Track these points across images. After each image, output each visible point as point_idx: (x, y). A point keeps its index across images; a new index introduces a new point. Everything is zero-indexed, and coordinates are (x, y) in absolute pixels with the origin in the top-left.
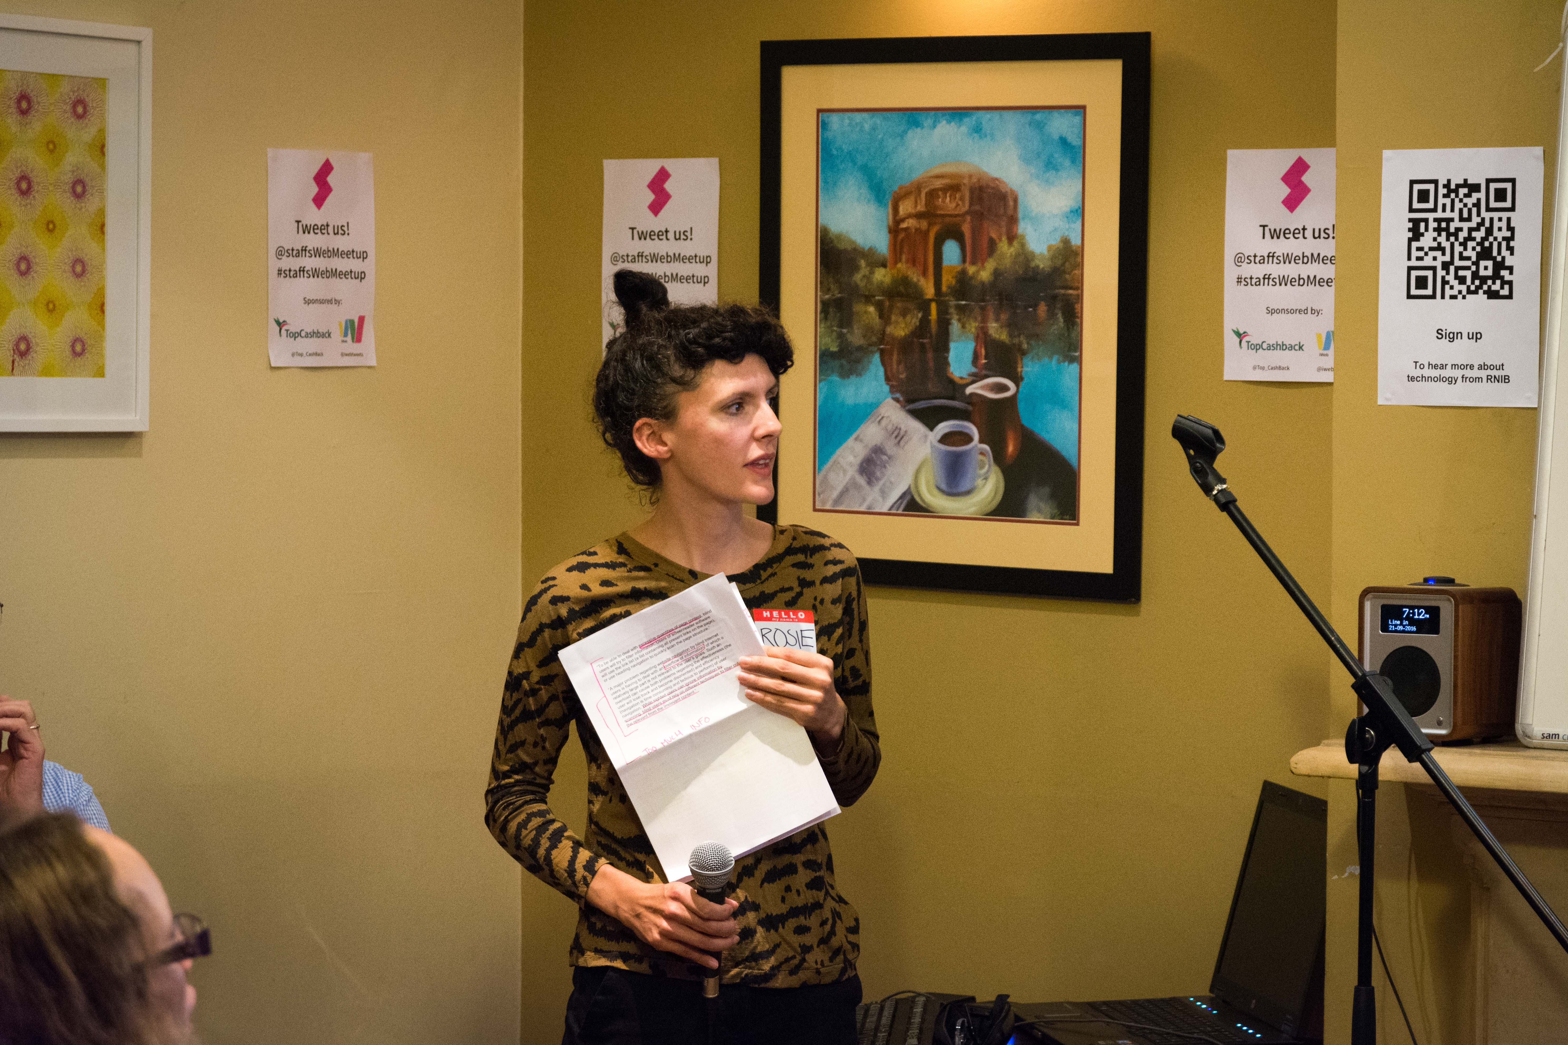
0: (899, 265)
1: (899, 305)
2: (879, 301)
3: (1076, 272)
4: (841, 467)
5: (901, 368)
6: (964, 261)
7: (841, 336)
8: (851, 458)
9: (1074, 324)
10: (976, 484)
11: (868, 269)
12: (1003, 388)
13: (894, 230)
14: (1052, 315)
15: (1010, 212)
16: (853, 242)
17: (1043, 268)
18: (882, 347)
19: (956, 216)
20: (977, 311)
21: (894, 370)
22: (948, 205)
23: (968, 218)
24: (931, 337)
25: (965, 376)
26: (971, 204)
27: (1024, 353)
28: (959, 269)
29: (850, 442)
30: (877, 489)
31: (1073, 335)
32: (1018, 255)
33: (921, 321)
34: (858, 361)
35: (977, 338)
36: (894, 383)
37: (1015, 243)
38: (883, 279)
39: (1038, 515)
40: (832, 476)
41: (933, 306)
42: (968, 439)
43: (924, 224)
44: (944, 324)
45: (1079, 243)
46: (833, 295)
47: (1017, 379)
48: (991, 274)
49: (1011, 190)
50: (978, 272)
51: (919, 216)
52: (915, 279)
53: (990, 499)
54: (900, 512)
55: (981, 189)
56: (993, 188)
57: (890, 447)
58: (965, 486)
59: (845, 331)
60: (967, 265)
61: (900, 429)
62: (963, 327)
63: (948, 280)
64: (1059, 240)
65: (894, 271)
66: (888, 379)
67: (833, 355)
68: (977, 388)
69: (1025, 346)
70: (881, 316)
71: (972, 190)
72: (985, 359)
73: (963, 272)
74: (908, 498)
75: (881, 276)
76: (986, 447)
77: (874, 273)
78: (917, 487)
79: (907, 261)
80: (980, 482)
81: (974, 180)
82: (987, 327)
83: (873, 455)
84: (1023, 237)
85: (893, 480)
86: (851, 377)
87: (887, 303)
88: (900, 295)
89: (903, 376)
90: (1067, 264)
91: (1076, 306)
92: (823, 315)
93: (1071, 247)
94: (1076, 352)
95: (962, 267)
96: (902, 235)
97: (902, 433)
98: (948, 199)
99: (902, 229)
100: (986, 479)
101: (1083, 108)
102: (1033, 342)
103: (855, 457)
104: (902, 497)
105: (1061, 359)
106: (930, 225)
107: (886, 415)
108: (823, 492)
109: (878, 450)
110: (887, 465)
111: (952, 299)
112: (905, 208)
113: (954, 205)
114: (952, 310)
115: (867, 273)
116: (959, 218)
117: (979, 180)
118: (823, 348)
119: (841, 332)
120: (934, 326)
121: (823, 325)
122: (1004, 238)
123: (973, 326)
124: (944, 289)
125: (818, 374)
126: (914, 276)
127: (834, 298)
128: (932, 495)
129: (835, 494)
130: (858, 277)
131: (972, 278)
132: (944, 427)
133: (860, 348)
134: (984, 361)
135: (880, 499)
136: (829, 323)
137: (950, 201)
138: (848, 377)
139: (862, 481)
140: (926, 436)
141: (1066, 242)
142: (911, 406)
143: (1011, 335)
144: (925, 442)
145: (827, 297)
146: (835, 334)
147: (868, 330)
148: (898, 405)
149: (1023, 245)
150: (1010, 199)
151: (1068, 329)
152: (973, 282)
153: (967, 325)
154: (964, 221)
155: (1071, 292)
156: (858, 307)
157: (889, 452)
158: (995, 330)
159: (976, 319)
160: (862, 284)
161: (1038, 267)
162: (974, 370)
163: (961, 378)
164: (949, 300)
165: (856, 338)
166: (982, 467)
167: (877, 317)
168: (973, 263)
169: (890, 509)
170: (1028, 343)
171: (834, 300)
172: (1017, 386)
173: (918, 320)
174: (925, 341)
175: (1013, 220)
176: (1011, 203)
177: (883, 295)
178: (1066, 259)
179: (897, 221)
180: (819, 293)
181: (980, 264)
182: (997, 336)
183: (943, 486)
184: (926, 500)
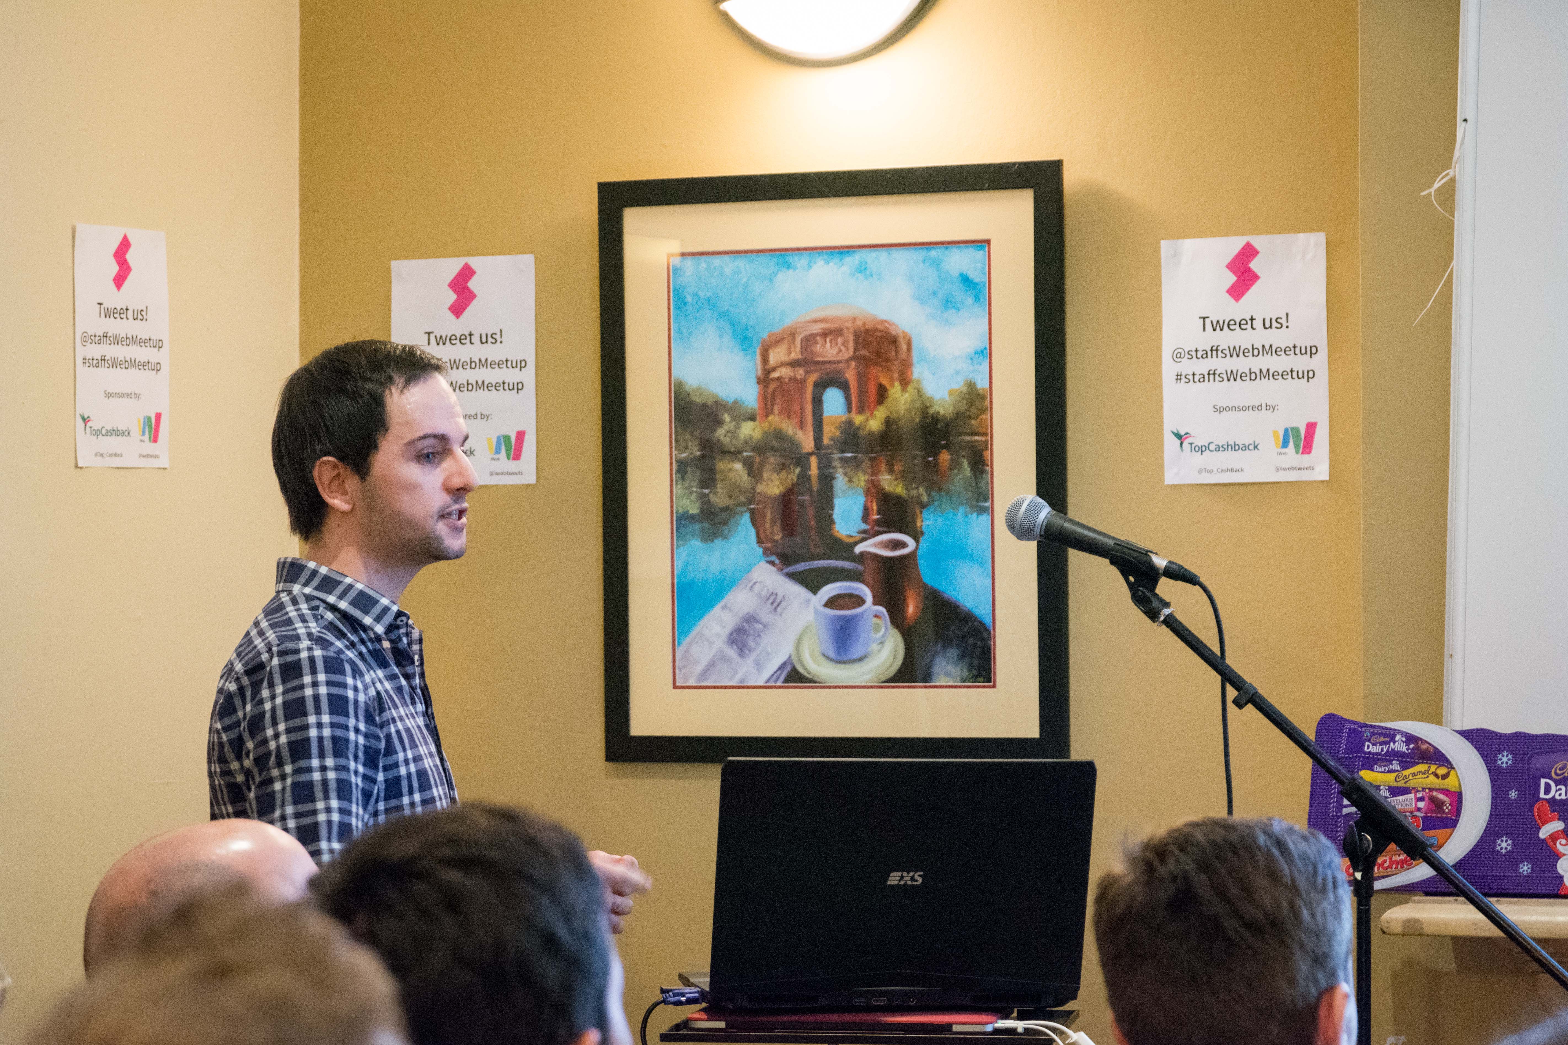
0: (771, 418)
1: (772, 460)
2: (747, 457)
3: (984, 417)
4: (707, 639)
5: (777, 528)
6: (849, 410)
7: (703, 497)
8: (717, 629)
9: (983, 472)
10: (870, 649)
11: (734, 422)
12: (902, 545)
13: (764, 380)
14: (955, 464)
15: (903, 355)
16: (716, 396)
17: (945, 414)
18: (752, 506)
19: (839, 362)
20: (866, 464)
21: (768, 531)
22: (829, 351)
23: (853, 364)
24: (811, 493)
25: (855, 534)
26: (856, 350)
27: (924, 506)
28: (844, 419)
29: (717, 611)
30: (750, 659)
31: (983, 484)
32: (913, 401)
33: (799, 476)
34: (724, 523)
35: (867, 492)
36: (769, 545)
37: (910, 388)
38: (753, 435)
39: (946, 679)
40: (695, 650)
41: (814, 461)
42: (860, 601)
43: (800, 373)
44: (827, 480)
45: (987, 386)
46: (691, 454)
47: (916, 535)
48: (882, 424)
49: (903, 332)
50: (867, 420)
51: (794, 364)
52: (791, 432)
53: (888, 664)
54: (779, 684)
55: (868, 332)
56: (881, 331)
57: (765, 615)
58: (856, 652)
59: (706, 491)
60: (853, 414)
61: (777, 595)
62: (850, 481)
63: (830, 432)
64: (962, 383)
65: (766, 424)
66: (760, 541)
67: (692, 518)
68: (870, 546)
69: (925, 498)
70: (750, 474)
71: (856, 335)
72: (878, 515)
73: (850, 423)
74: (788, 668)
75: (748, 430)
76: (882, 610)
77: (740, 427)
78: (798, 655)
79: (781, 413)
80: (874, 647)
81: (859, 323)
82: (879, 480)
83: (745, 624)
84: (919, 382)
85: (769, 649)
86: (715, 540)
87: (758, 460)
88: (772, 449)
89: (778, 537)
90: (973, 409)
91: (985, 453)
92: (679, 475)
93: (977, 390)
94: (986, 500)
95: (847, 416)
96: (773, 386)
97: (779, 598)
98: (828, 345)
99: (774, 379)
100: (882, 643)
101: (988, 242)
102: (934, 494)
103: (723, 627)
104: (781, 668)
105: (968, 510)
106: (807, 373)
107: (759, 580)
108: (685, 667)
109: (750, 618)
110: (762, 635)
111: (835, 452)
112: (777, 356)
113: (836, 350)
114: (836, 463)
115: (732, 428)
116: (841, 365)
117: (864, 324)
118: (681, 511)
119: (702, 492)
120: (814, 481)
121: (679, 486)
122: (897, 385)
123: (862, 479)
124: (826, 441)
125: (675, 539)
126: (789, 428)
127: (692, 456)
128: (816, 662)
129: (699, 669)
130: (721, 433)
131: (858, 429)
132: (830, 590)
133: (726, 509)
134: (876, 517)
135: (756, 672)
136: (686, 484)
137: (831, 346)
138: (712, 541)
139: (731, 652)
140: (808, 601)
141: (971, 385)
142: (790, 569)
143: (907, 488)
144: (807, 607)
145: (684, 455)
146: (694, 495)
147: (734, 490)
148: (773, 569)
149: (919, 392)
150: (902, 342)
151: (976, 478)
152: (861, 433)
153: (854, 480)
154: (848, 367)
155: (977, 438)
156: (721, 465)
157: (764, 620)
158: (888, 482)
159: (865, 473)
160: (726, 440)
161: (938, 413)
162: (865, 527)
163: (850, 536)
164: (832, 453)
165: (720, 498)
166: (878, 631)
167: (746, 475)
168: (861, 411)
169: (767, 682)
170: (929, 495)
171: (692, 459)
172: (917, 541)
173: (796, 475)
174: (803, 498)
175: (907, 363)
176: (904, 347)
177: (751, 451)
178: (971, 403)
179: (767, 372)
180: (674, 452)
181: (868, 414)
182: (892, 490)
183: (831, 654)
184: (809, 669)
